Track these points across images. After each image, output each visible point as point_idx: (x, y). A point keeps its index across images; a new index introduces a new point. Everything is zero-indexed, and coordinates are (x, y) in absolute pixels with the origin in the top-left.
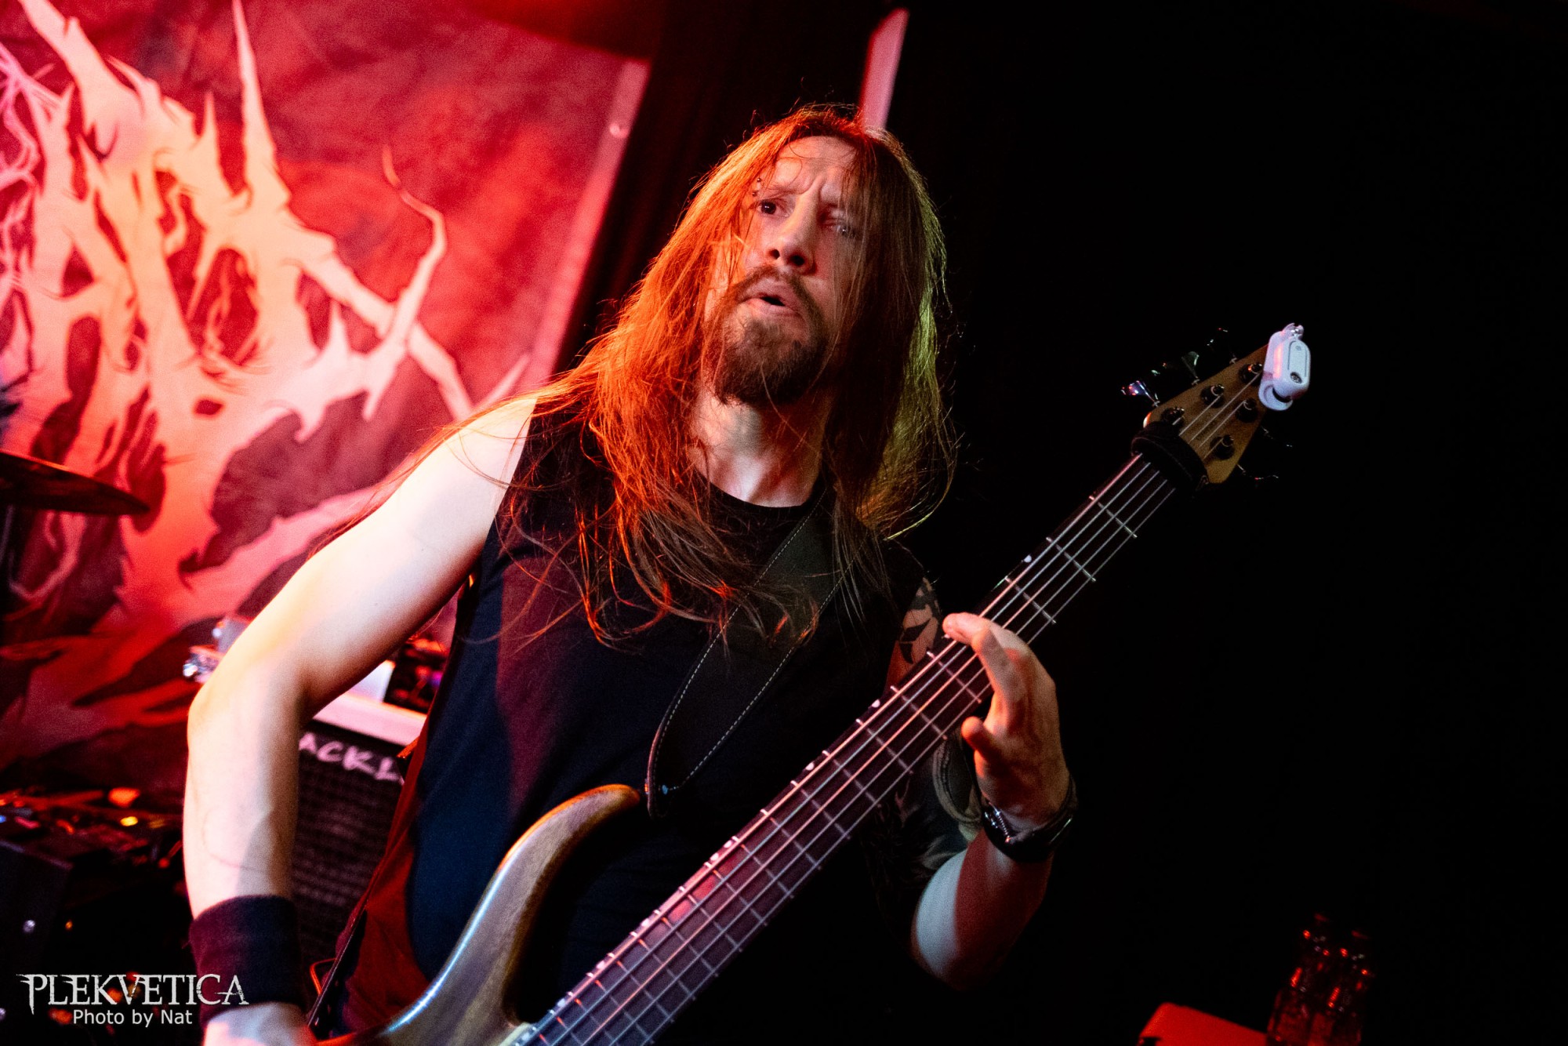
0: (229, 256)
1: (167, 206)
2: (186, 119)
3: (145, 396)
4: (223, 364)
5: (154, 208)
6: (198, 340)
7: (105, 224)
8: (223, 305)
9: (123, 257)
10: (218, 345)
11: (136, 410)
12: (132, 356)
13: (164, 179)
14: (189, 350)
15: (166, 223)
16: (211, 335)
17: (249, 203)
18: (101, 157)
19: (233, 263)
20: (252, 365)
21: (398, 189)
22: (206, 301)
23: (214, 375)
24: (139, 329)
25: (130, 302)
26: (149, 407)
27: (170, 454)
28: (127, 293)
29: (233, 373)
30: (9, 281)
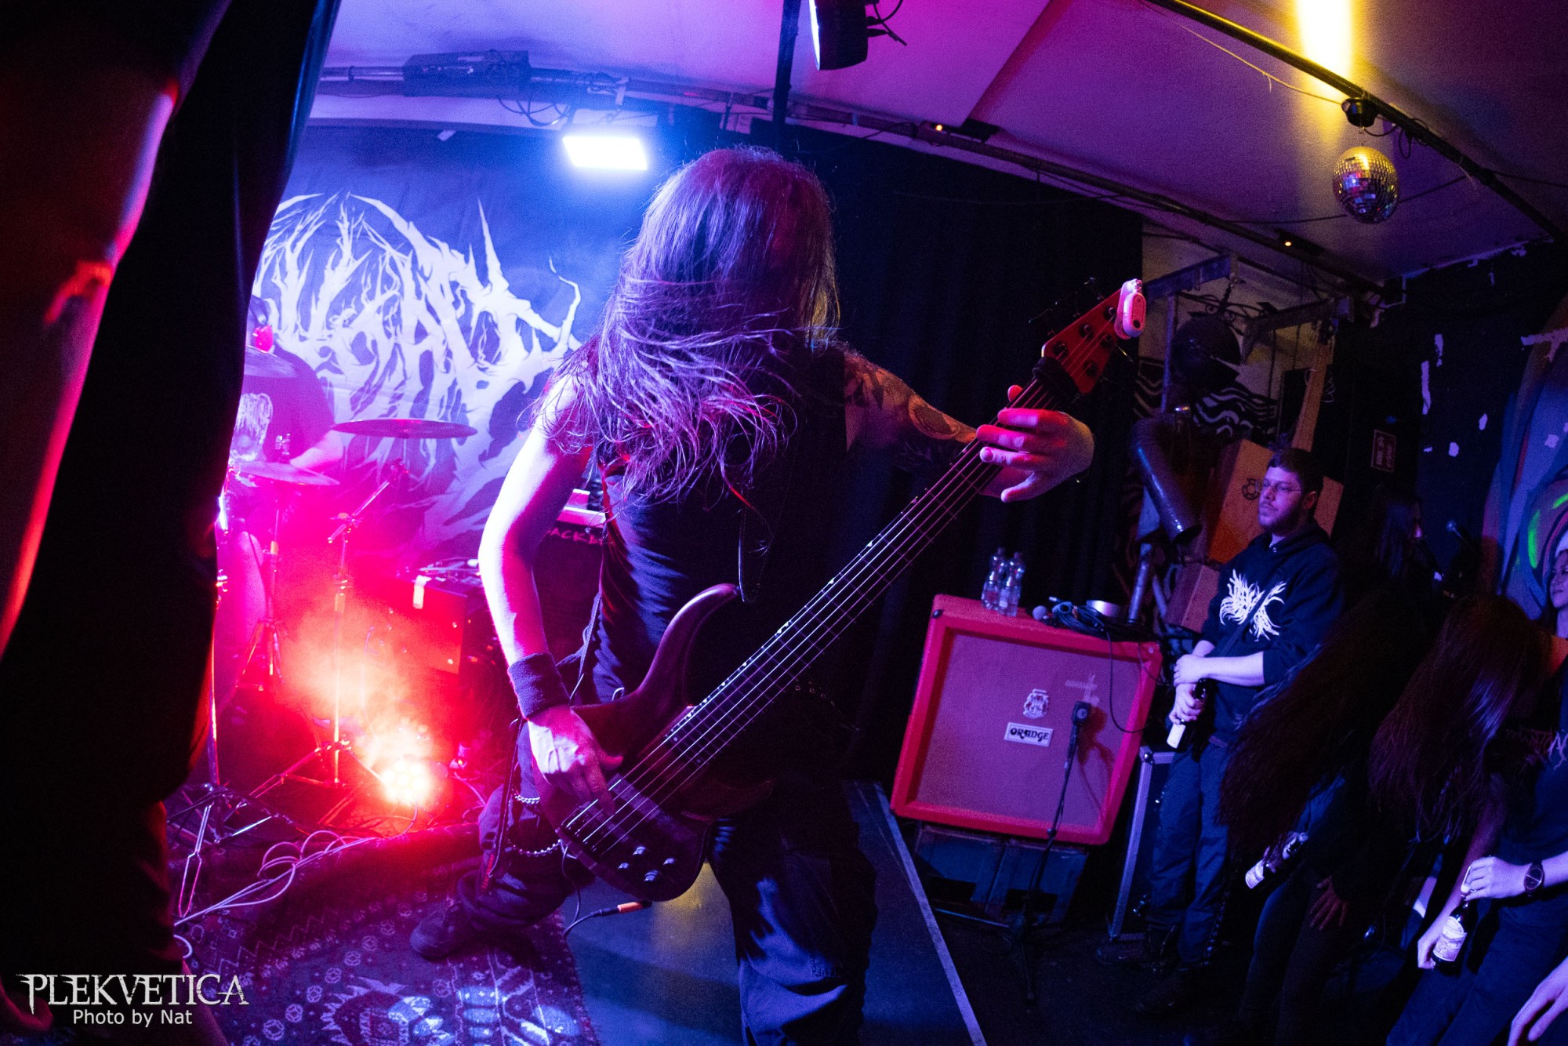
0: (485, 315)
1: (455, 296)
2: (461, 257)
3: (455, 383)
4: (487, 364)
5: (450, 298)
6: (474, 355)
7: (430, 309)
8: (484, 337)
9: (438, 321)
10: (484, 356)
11: (451, 390)
12: (447, 366)
13: (454, 285)
14: (473, 360)
15: (456, 304)
16: (480, 352)
17: (491, 290)
18: (426, 279)
19: (487, 318)
20: (499, 363)
21: (556, 275)
22: (476, 339)
23: (483, 370)
24: (449, 353)
25: (444, 342)
26: (457, 388)
27: (469, 408)
28: (443, 338)
29: (491, 367)
30: (392, 340)
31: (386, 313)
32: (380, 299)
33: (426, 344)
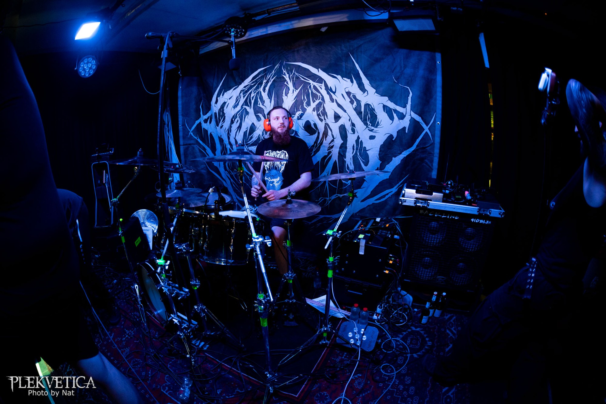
0: (367, 105)
1: (351, 99)
2: (349, 80)
3: (358, 138)
4: (373, 128)
5: (348, 100)
6: (366, 124)
7: (339, 106)
8: (369, 115)
9: (345, 111)
10: (371, 124)
11: (357, 141)
12: (353, 131)
13: (348, 93)
14: (366, 127)
15: (352, 102)
16: (368, 122)
17: (368, 94)
18: (334, 93)
19: (369, 107)
20: (378, 127)
21: (398, 83)
22: (366, 115)
23: (371, 130)
24: (353, 125)
26: (360, 140)
27: (367, 149)
28: (349, 118)
30: (324, 122)
31: (318, 110)
32: (313, 105)
33: (340, 122)
